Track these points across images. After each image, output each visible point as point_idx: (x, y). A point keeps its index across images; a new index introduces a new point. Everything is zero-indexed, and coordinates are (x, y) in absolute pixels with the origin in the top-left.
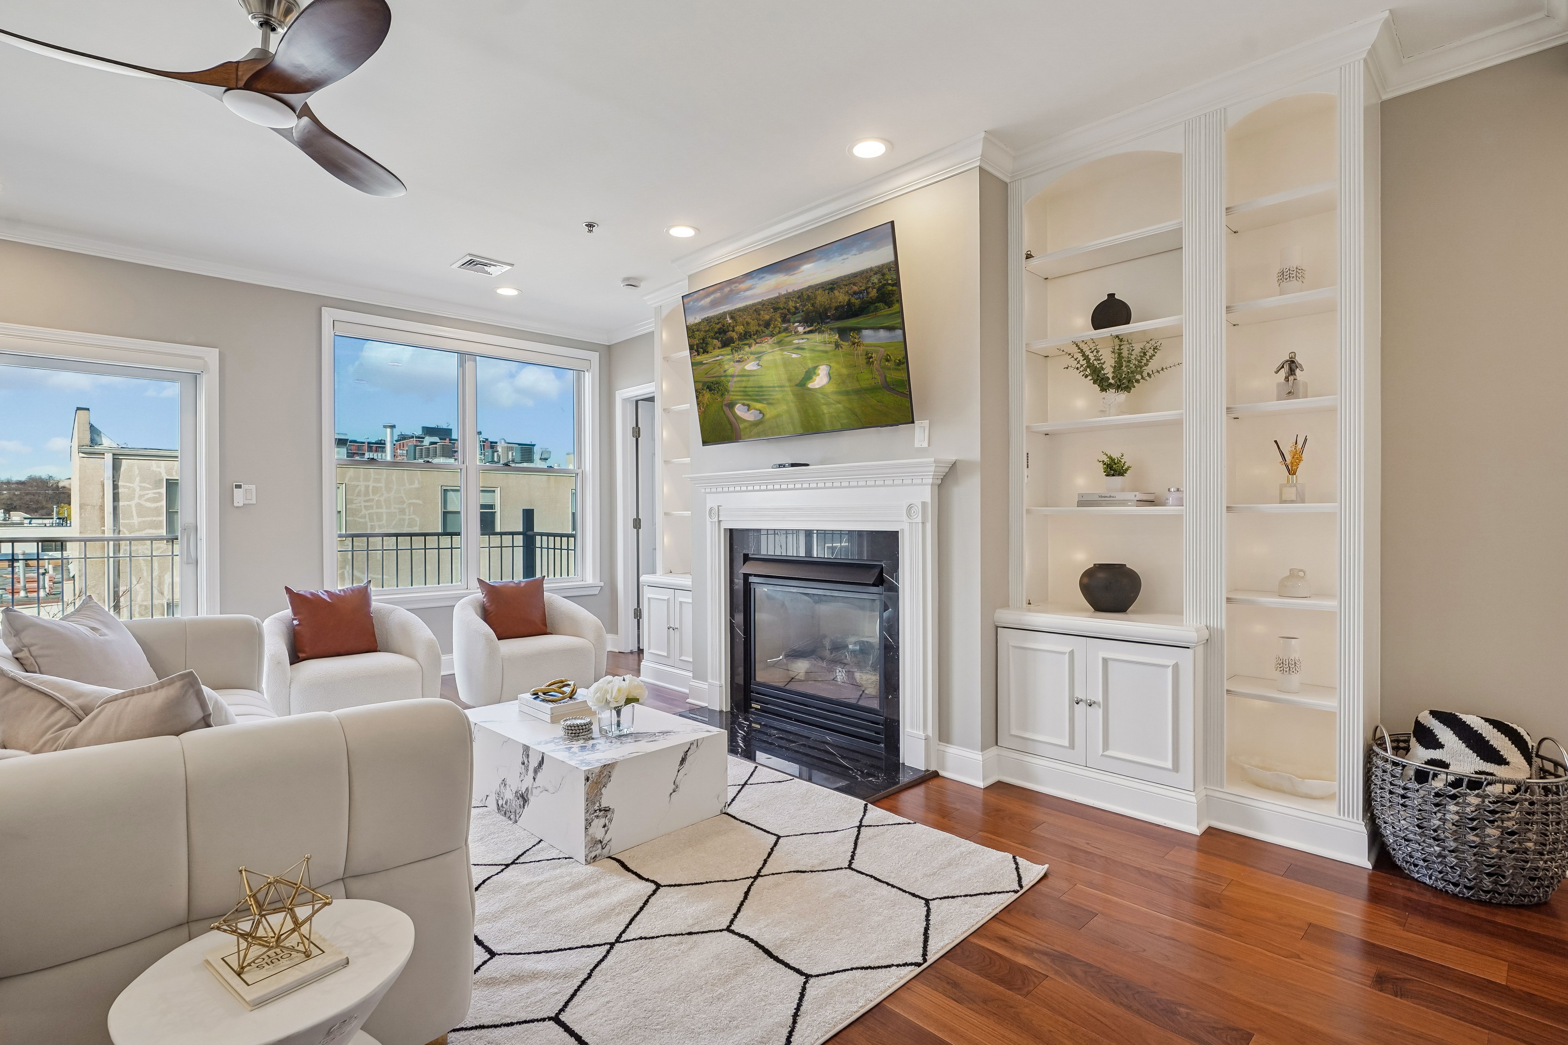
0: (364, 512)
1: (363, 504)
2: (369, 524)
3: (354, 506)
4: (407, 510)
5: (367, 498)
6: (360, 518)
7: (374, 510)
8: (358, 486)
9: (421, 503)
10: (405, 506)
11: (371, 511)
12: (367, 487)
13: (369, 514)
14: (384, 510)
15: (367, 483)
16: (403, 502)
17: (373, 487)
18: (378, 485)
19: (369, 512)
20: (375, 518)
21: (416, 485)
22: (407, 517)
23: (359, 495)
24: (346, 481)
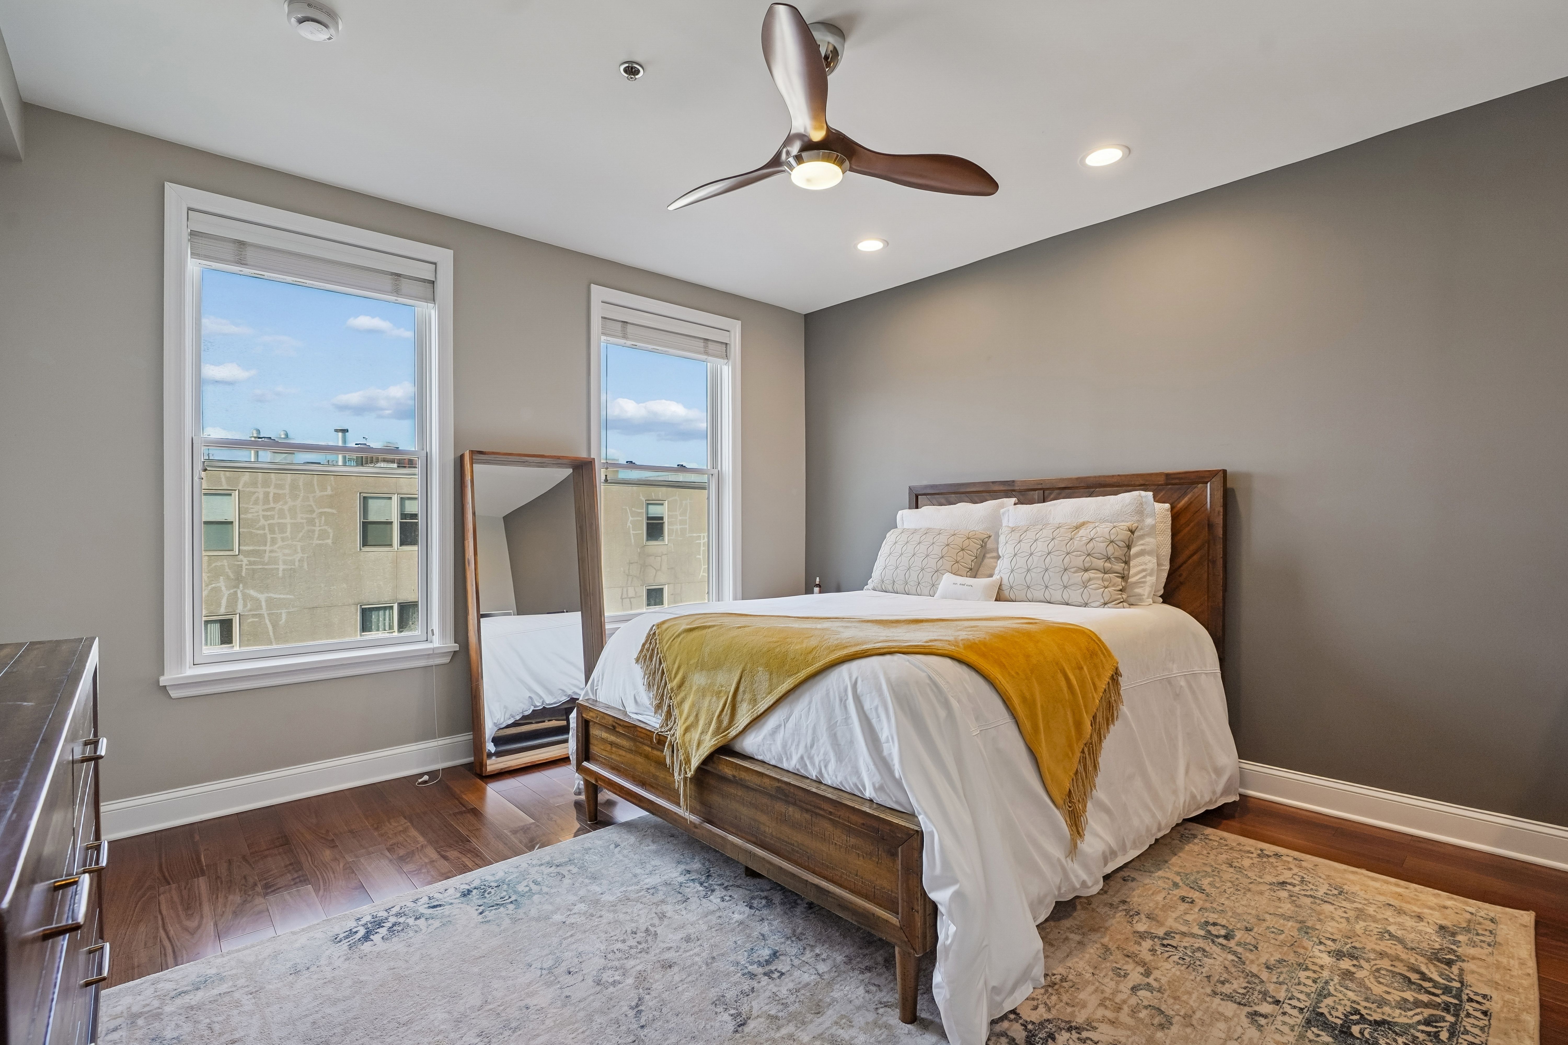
0: (262, 522)
1: (261, 513)
2: (269, 536)
3: (250, 516)
4: (317, 521)
5: (266, 507)
6: (257, 529)
7: (275, 521)
8: (255, 492)
9: (335, 512)
10: (314, 516)
11: (271, 521)
12: (267, 494)
13: (269, 524)
14: (288, 520)
15: (267, 490)
16: (313, 511)
17: (274, 494)
18: (281, 492)
19: (269, 522)
20: (276, 529)
21: (329, 492)
22: (317, 529)
23: (256, 503)
24: (240, 487)
